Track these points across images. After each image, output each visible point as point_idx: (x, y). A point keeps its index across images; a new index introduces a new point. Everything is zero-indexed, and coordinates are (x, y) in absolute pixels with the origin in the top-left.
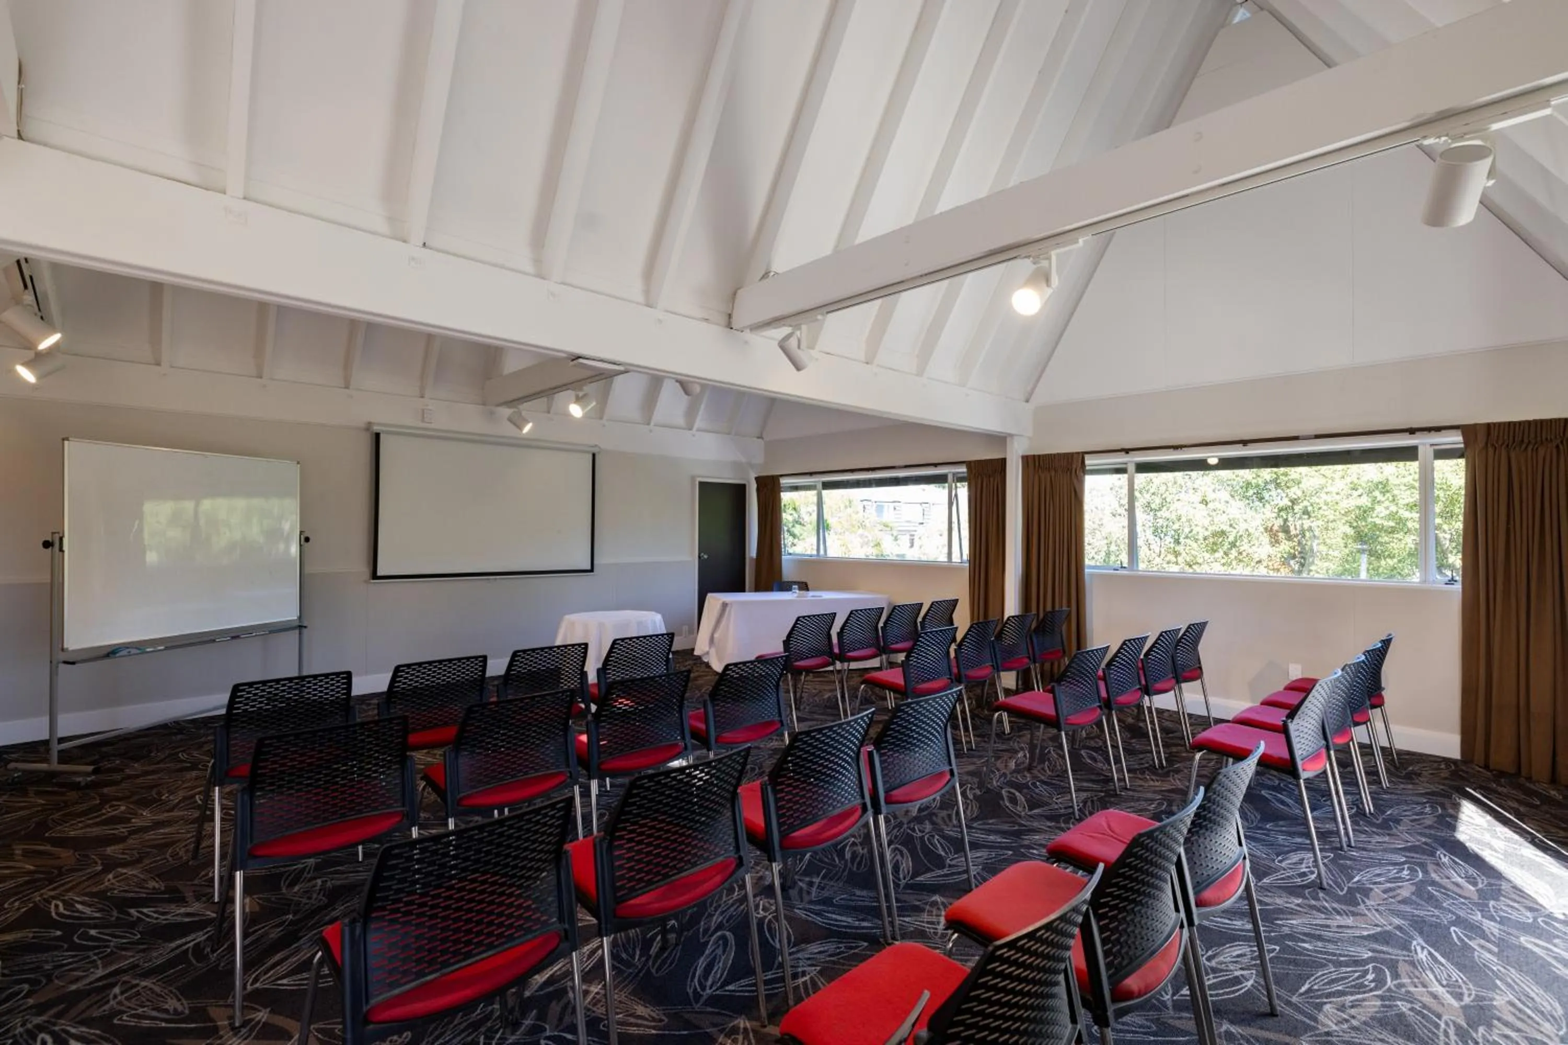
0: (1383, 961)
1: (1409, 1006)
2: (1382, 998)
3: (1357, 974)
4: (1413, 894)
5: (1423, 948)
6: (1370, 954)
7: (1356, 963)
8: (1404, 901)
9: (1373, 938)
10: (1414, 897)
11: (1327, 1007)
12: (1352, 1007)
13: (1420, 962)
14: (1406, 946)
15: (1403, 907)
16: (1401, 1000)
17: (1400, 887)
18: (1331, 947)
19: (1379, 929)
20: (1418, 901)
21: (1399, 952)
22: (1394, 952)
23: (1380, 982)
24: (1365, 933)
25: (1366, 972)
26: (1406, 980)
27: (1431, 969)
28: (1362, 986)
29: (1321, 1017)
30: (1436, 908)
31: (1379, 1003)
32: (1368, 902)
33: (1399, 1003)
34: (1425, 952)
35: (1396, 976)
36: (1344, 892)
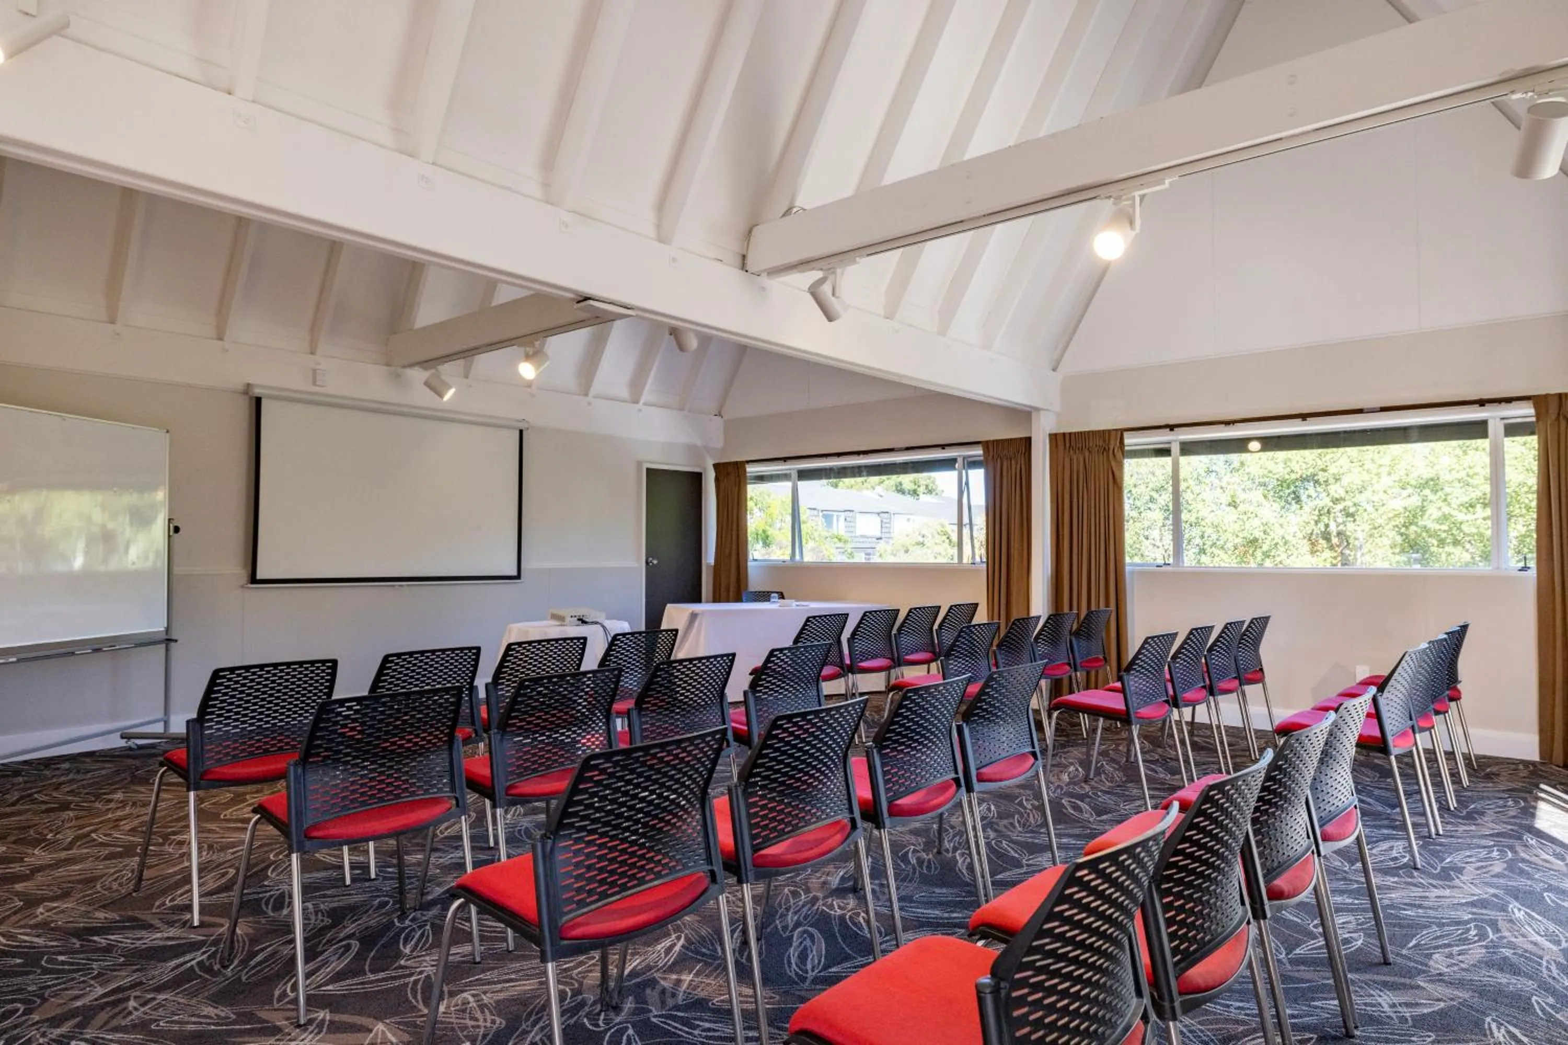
0: (1482, 921)
1: (1512, 951)
2: (1486, 947)
3: (1460, 932)
4: (1505, 869)
5: (1519, 910)
6: (1470, 916)
7: (1458, 923)
8: (1497, 876)
9: (1473, 904)
10: (1506, 873)
11: (1435, 956)
12: (1459, 955)
13: (1519, 921)
14: (1503, 909)
15: (1495, 880)
16: (1504, 947)
17: (1491, 865)
18: (1431, 913)
19: (1475, 898)
20: (1511, 875)
21: (1498, 914)
22: (1492, 914)
23: (1482, 936)
24: (1464, 901)
25: (1469, 930)
26: (1507, 934)
27: (1529, 924)
28: (1466, 939)
29: (1431, 963)
30: (1528, 879)
31: (1484, 951)
32: (1462, 878)
33: (1503, 950)
34: (1522, 912)
35: (1497, 930)
36: (1438, 871)
